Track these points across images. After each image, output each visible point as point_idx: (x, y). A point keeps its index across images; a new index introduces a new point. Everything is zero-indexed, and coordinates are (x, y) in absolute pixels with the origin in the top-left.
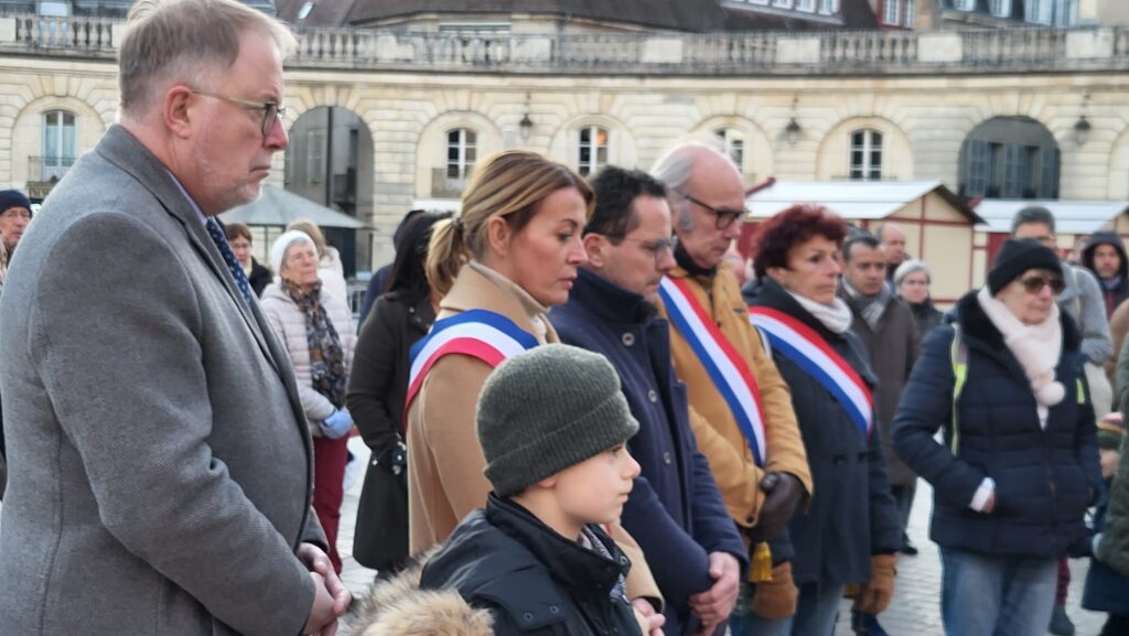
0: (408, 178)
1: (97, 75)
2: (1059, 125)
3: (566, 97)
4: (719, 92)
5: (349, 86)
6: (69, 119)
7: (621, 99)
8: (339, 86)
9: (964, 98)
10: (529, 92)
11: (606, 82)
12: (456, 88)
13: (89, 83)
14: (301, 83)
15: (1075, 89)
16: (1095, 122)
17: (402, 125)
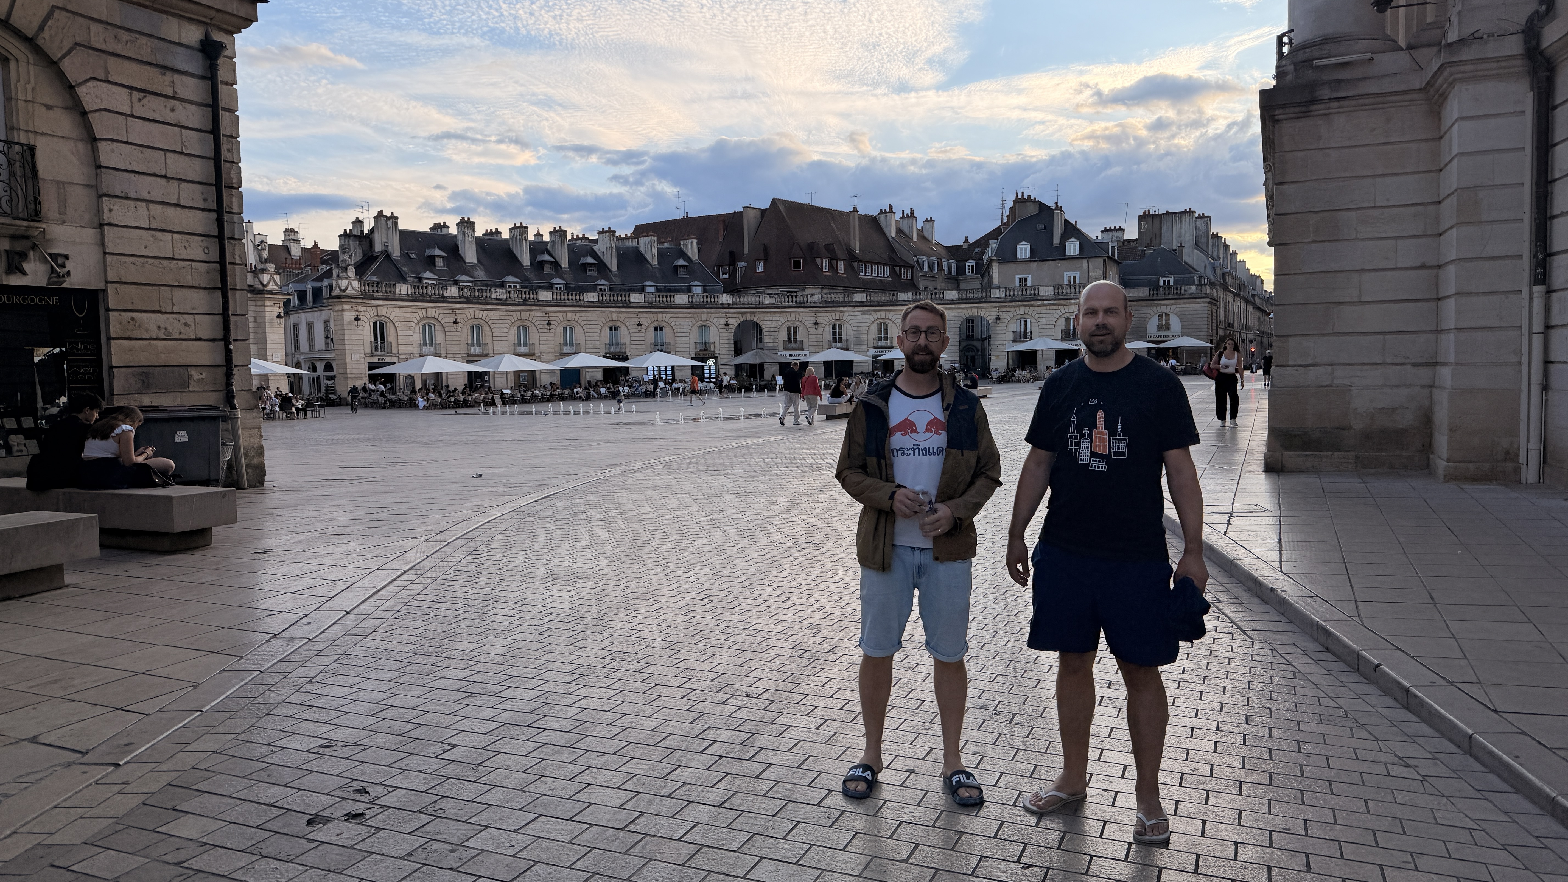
0: (776, 344)
1: (672, 313)
2: (991, 318)
3: (827, 314)
4: (880, 311)
5: (755, 313)
6: (661, 329)
7: (847, 314)
8: (751, 313)
9: (960, 311)
10: (815, 313)
11: (842, 309)
12: (791, 312)
13: (669, 316)
14: (739, 313)
15: (995, 307)
16: (1002, 317)
17: (773, 326)
